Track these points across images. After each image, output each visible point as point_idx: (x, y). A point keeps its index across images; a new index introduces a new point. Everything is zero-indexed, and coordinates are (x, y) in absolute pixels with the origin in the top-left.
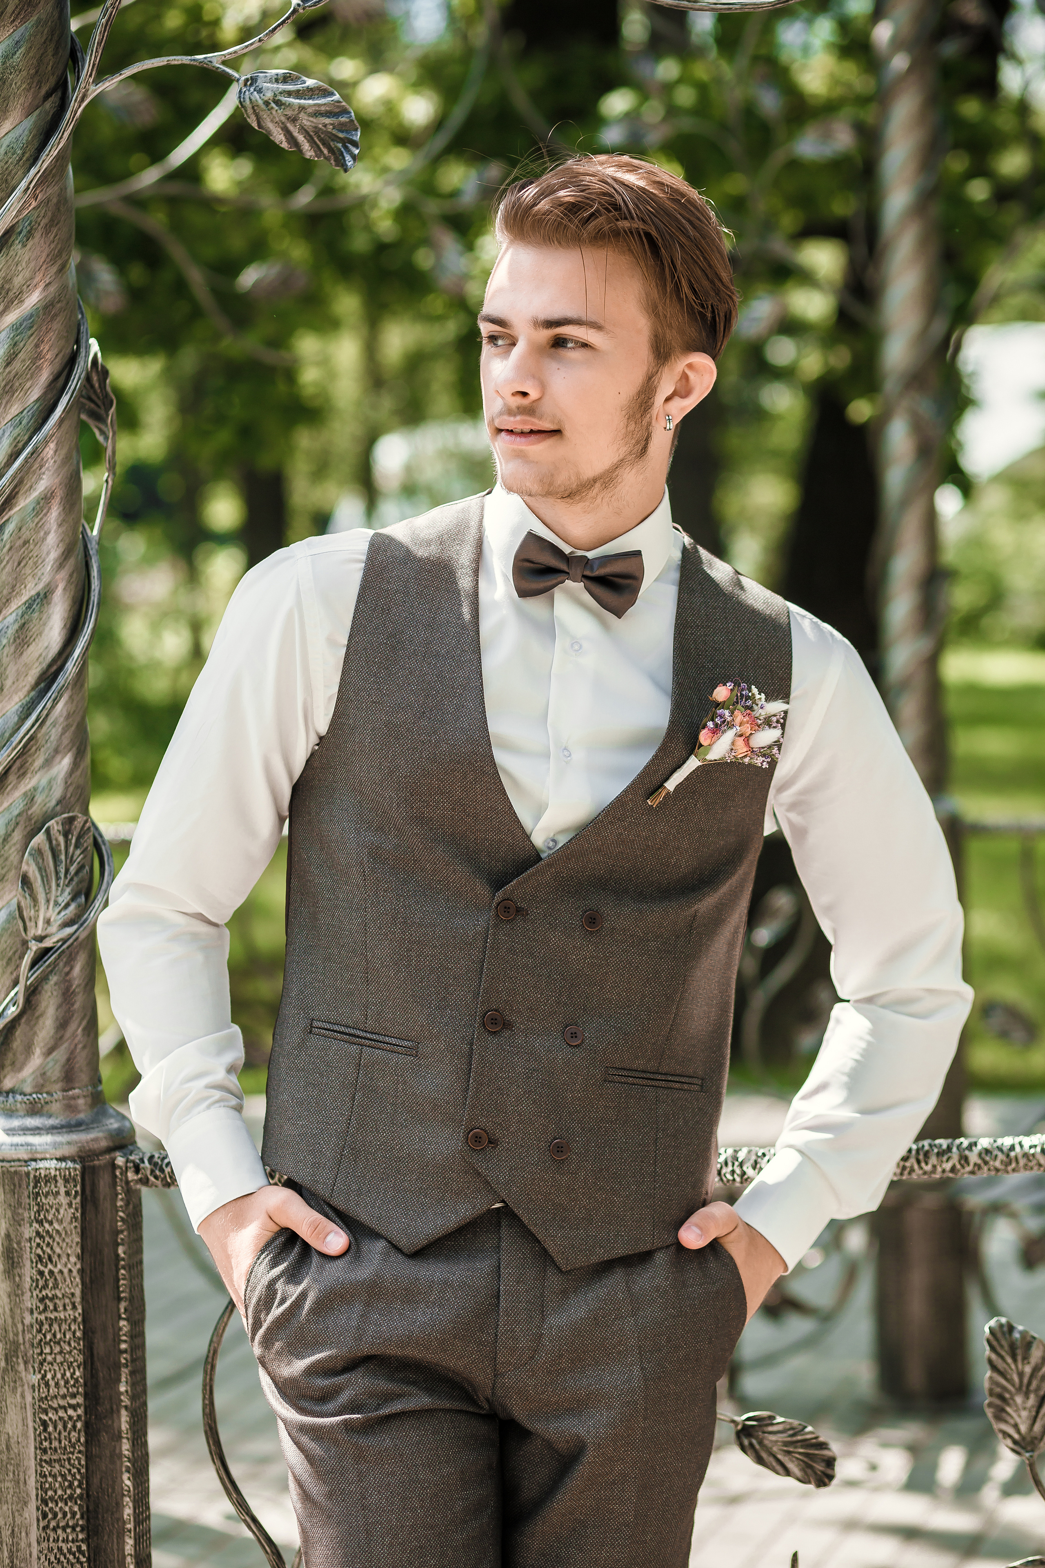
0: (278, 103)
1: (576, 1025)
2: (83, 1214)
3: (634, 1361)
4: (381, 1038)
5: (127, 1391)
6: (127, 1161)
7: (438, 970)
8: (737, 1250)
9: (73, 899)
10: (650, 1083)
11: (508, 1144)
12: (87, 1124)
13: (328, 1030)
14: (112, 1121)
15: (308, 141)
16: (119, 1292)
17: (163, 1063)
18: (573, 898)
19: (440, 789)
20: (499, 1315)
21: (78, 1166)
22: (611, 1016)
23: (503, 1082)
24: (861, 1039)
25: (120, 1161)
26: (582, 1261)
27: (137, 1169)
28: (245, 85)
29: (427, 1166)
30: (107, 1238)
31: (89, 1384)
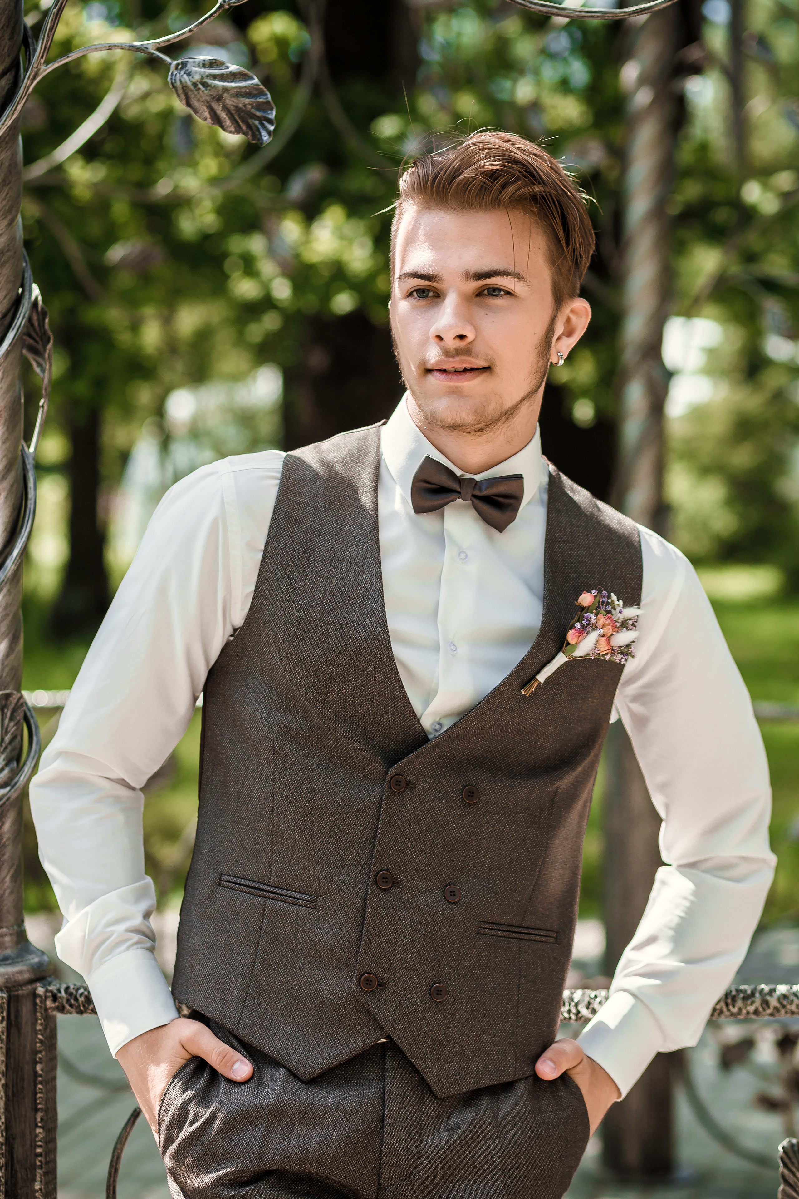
0: (205, 85)
1: (454, 885)
2: (8, 1037)
3: (498, 1177)
4: (283, 892)
5: (41, 1189)
6: (47, 991)
7: (336, 834)
8: (582, 1081)
9: (7, 765)
10: (515, 935)
11: (395, 987)
12: (13, 959)
13: (236, 883)
14: (33, 956)
15: (230, 119)
16: (36, 1104)
17: (88, 909)
18: (455, 774)
19: (344, 676)
20: (383, 1136)
21: (5, 995)
22: (484, 877)
23: (392, 933)
24: (685, 898)
25: (40, 990)
26: (455, 1089)
27: (55, 998)
28: (176, 68)
29: (323, 1004)
30: (28, 1057)
31: (9, 1183)
